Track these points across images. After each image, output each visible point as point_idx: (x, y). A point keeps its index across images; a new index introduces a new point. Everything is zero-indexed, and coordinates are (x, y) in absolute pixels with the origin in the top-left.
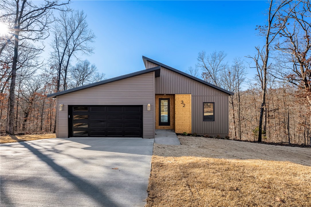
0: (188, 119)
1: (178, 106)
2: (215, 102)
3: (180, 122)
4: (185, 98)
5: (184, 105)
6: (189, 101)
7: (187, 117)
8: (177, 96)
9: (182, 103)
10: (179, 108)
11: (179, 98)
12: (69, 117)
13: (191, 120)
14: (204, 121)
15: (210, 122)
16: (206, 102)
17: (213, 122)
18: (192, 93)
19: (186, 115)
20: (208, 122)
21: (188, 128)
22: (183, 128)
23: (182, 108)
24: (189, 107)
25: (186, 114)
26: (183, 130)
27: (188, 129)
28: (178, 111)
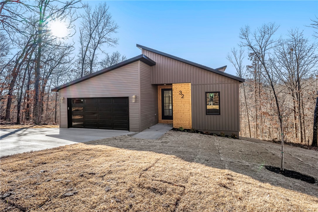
0: (187, 112)
1: (176, 97)
2: (220, 91)
3: (178, 115)
4: (184, 88)
5: (183, 95)
6: (188, 91)
7: (186, 110)
8: (174, 86)
9: (181, 93)
10: (177, 99)
11: (177, 88)
12: (68, 109)
13: (191, 113)
14: (206, 114)
15: (215, 116)
16: (209, 91)
17: (218, 116)
18: (192, 81)
19: (186, 108)
20: (212, 116)
21: (187, 122)
22: (182, 122)
23: (180, 99)
24: (188, 98)
25: (186, 106)
26: (182, 124)
27: (188, 124)
28: (176, 103)
